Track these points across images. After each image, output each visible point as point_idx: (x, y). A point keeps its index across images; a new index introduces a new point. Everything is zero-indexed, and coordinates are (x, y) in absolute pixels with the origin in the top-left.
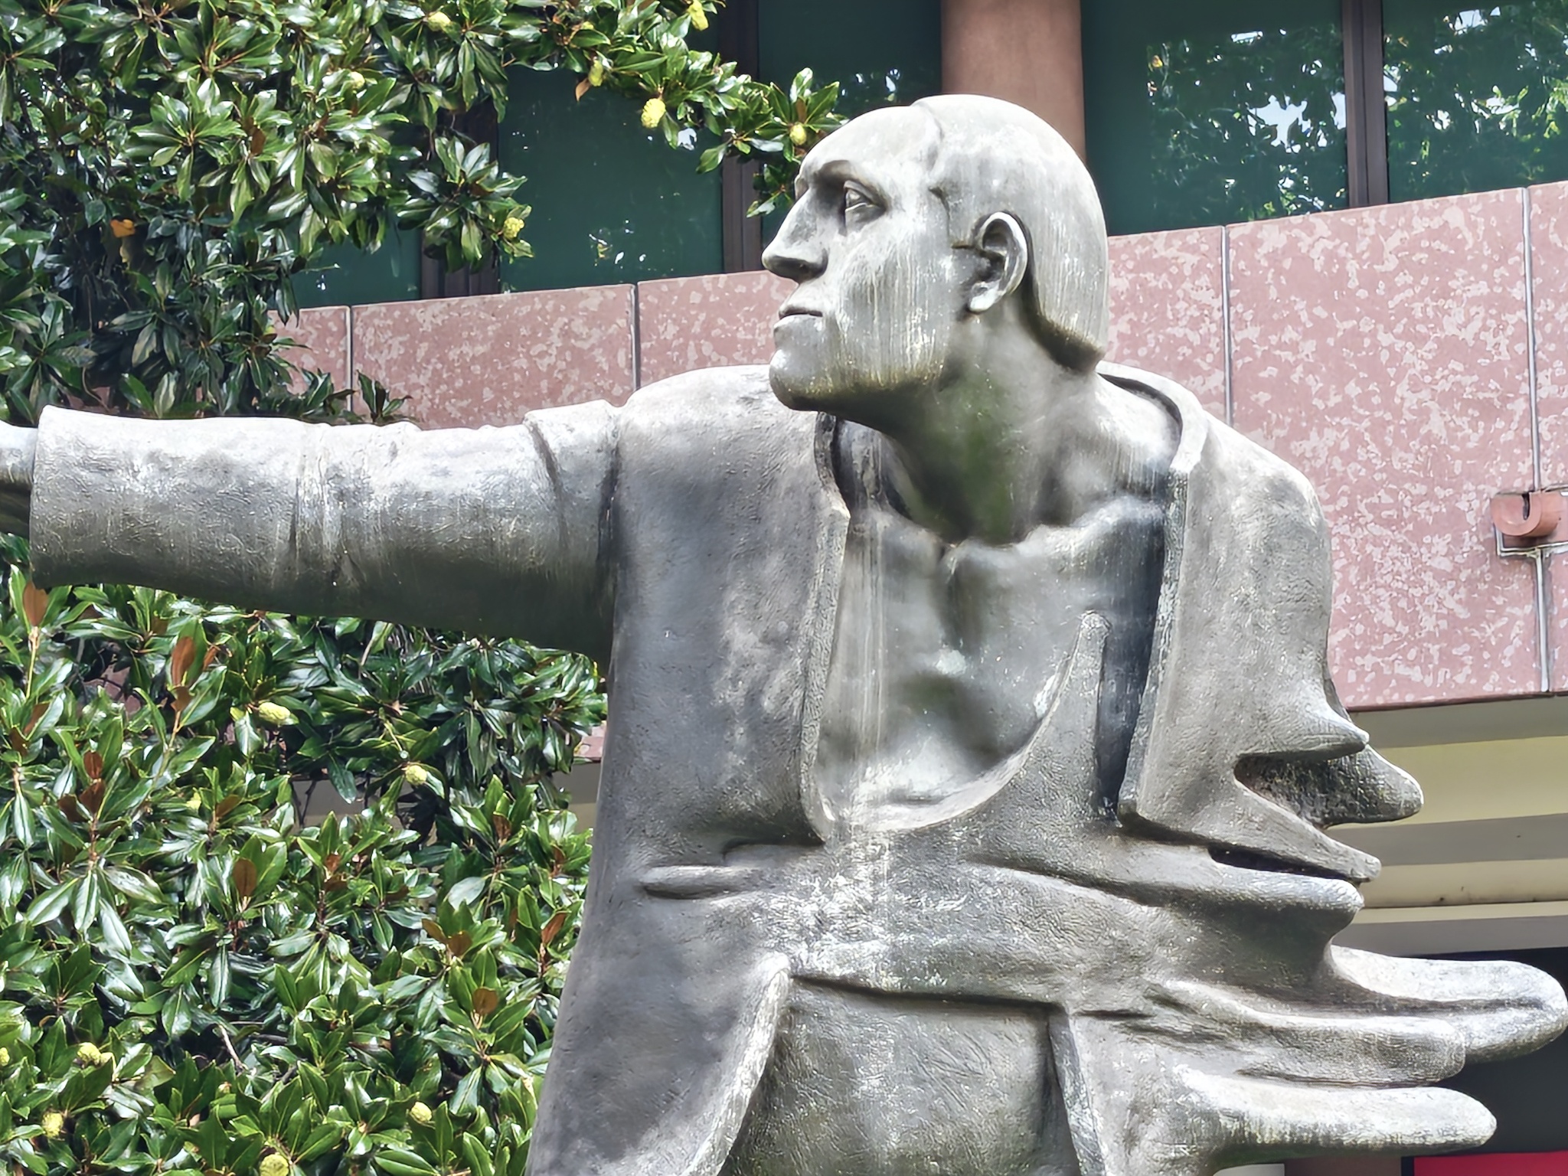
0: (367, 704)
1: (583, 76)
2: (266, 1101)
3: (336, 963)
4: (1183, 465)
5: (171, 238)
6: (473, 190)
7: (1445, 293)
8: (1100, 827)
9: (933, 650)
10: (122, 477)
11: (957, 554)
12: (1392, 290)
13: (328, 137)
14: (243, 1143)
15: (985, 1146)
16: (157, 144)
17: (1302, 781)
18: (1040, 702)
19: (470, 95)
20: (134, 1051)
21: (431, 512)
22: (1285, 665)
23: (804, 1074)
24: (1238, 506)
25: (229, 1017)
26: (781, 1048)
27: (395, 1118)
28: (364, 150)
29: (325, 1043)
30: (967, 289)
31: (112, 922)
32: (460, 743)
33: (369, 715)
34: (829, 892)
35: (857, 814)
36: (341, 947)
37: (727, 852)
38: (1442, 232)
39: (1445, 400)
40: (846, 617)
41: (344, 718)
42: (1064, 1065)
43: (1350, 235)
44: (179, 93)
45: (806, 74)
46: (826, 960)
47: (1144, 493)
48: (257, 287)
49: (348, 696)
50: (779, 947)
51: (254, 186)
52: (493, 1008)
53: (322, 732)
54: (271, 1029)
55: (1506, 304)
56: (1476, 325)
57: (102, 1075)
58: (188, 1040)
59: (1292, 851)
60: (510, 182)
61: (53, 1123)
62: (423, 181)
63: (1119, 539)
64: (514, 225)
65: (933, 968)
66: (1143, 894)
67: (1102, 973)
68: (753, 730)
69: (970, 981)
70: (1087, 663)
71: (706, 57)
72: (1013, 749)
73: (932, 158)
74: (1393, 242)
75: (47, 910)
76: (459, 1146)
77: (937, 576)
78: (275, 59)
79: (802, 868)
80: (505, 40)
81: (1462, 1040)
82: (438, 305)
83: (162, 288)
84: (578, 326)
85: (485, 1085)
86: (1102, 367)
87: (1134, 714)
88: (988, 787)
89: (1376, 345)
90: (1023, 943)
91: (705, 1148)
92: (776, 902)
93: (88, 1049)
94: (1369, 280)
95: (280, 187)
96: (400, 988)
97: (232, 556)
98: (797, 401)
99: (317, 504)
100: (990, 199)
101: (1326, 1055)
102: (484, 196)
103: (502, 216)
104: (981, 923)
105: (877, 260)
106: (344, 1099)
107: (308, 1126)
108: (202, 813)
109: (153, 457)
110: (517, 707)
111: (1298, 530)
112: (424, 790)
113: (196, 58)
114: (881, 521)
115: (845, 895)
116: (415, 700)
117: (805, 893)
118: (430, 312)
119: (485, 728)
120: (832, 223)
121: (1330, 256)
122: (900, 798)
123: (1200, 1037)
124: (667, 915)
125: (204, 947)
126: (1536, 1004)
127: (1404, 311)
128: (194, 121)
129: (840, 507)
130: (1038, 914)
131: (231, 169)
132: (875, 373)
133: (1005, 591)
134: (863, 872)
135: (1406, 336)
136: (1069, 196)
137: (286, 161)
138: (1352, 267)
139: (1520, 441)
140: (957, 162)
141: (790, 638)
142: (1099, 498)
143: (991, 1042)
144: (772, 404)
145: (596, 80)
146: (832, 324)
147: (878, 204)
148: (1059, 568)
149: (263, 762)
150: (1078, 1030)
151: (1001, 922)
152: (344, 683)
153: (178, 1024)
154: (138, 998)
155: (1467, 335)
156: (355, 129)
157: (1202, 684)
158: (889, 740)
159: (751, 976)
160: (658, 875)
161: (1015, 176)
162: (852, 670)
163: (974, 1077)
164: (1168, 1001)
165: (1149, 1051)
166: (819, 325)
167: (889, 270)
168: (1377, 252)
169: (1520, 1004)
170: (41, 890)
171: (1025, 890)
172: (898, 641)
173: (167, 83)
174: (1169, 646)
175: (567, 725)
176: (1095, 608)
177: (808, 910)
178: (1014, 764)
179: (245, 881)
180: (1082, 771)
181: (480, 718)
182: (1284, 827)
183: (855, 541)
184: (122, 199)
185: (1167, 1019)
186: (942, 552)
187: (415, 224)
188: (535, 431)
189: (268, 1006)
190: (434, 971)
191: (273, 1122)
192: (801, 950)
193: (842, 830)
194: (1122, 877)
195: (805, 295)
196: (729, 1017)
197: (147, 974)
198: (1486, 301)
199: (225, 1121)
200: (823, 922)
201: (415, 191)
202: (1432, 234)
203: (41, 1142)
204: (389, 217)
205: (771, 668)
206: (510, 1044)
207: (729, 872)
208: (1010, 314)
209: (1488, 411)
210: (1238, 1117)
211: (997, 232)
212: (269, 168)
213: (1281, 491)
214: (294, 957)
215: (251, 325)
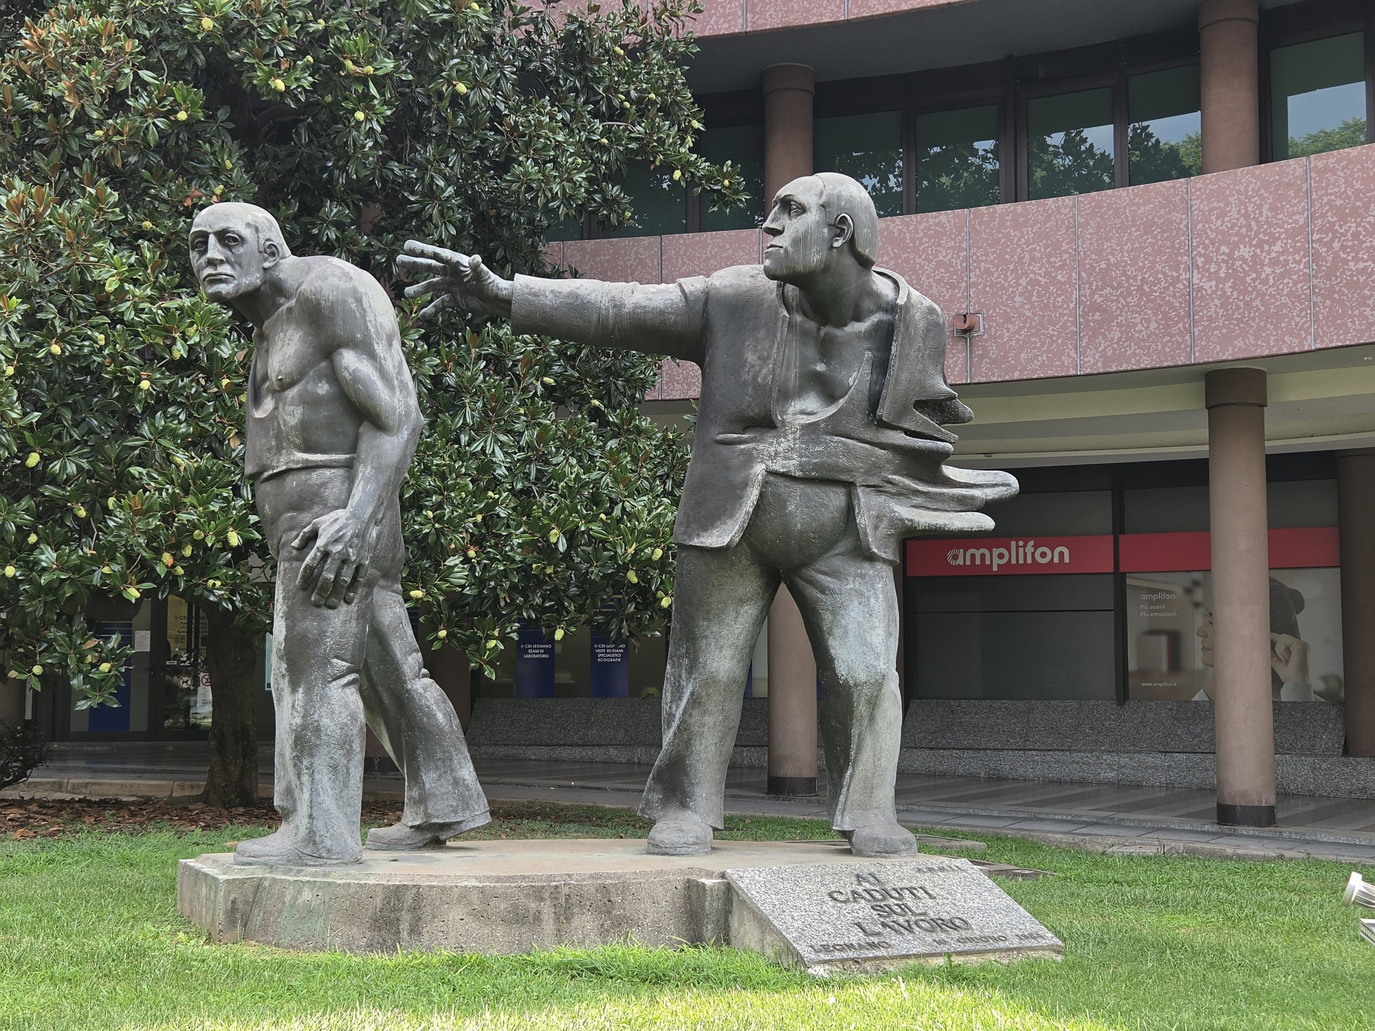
0: (579, 378)
1: (654, 162)
2: (551, 511)
3: (572, 466)
4: (901, 301)
5: (508, 216)
6: (615, 200)
7: (939, 245)
8: (869, 424)
9: (815, 363)
10: (542, 298)
11: (824, 330)
12: (921, 243)
13: (570, 180)
14: (544, 525)
15: (828, 529)
16: (513, 182)
17: (934, 409)
18: (851, 381)
19: (614, 168)
20: (505, 494)
21: (646, 313)
22: (931, 370)
23: (769, 504)
24: (918, 316)
25: (535, 484)
26: (762, 495)
27: (595, 518)
28: (580, 185)
29: (570, 493)
30: (832, 240)
31: (498, 452)
32: (609, 393)
33: (579, 383)
34: (779, 444)
35: (788, 418)
36: (573, 461)
37: (744, 431)
38: (939, 224)
39: (938, 282)
40: (787, 351)
41: (570, 383)
42: (856, 503)
43: (907, 224)
44: (520, 164)
45: (729, 162)
46: (778, 466)
47: (886, 311)
48: (535, 233)
49: (572, 376)
50: (762, 462)
51: (546, 196)
52: (627, 483)
53: (563, 388)
54: (550, 488)
55: (960, 249)
56: (950, 256)
57: (496, 503)
58: (521, 491)
59: (931, 433)
60: (628, 199)
61: (479, 518)
62: (597, 197)
63: (877, 326)
64: (628, 214)
65: (813, 470)
66: (882, 446)
67: (868, 473)
68: (754, 389)
69: (826, 474)
70: (866, 368)
71: (695, 156)
72: (842, 397)
73: (821, 193)
74: (922, 227)
75: (476, 447)
76: (619, 529)
77: (817, 338)
78: (552, 153)
79: (770, 437)
80: (627, 149)
81: (984, 497)
82: (593, 242)
83: (506, 233)
84: (641, 250)
85: (623, 508)
86: (874, 268)
87: (882, 385)
88: (832, 410)
89: (915, 262)
90: (843, 461)
91: (737, 528)
92: (761, 447)
93: (490, 494)
94: (913, 240)
95: (555, 197)
96: (595, 475)
97: (578, 326)
98: (772, 276)
99: (607, 309)
100: (841, 209)
101: (939, 501)
102: (619, 203)
103: (624, 211)
104: (830, 455)
105: (802, 229)
106: (577, 512)
107: (566, 520)
108: (525, 415)
109: (552, 292)
110: (627, 381)
111: (937, 324)
112: (597, 408)
113: (525, 152)
114: (799, 318)
115: (784, 445)
116: (595, 378)
117: (771, 444)
118: (589, 244)
119: (617, 388)
120: (786, 216)
121: (900, 231)
122: (803, 412)
123: (899, 494)
124: (724, 450)
125: (527, 461)
126: (1009, 485)
127: (925, 251)
128: (526, 173)
129: (786, 313)
130: (848, 452)
131: (538, 191)
132: (801, 268)
133: (840, 343)
134: (790, 437)
135: (925, 260)
136: (867, 207)
137: (556, 188)
138: (908, 235)
139: (963, 297)
140: (829, 196)
141: (769, 357)
142: (872, 313)
143: (831, 494)
144: (763, 278)
145: (658, 163)
146: (786, 250)
147: (802, 209)
148: (858, 335)
149: (543, 397)
150: (860, 490)
151: (836, 455)
152: (570, 371)
153: (519, 486)
154: (506, 477)
155: (946, 260)
156: (579, 177)
157: (904, 376)
158: (799, 393)
159: (753, 471)
160: (721, 437)
161: (850, 200)
162: (788, 369)
163: (826, 506)
164: (890, 482)
165: (882, 498)
166: (782, 251)
167: (806, 232)
168: (916, 230)
169: (1003, 485)
170: (474, 440)
171: (844, 444)
172: (804, 361)
173: (516, 160)
174: (894, 362)
175: (644, 387)
176: (869, 349)
177: (772, 449)
178: (842, 401)
179: (542, 438)
180: (865, 404)
181: (615, 384)
182: (929, 424)
183: (791, 325)
184: (492, 202)
185: (889, 488)
186: (819, 330)
187: (595, 212)
188: (680, 285)
189: (549, 480)
190: (606, 470)
191: (554, 519)
192: (770, 463)
193: (783, 421)
194: (876, 440)
195: (777, 241)
196: (745, 485)
197: (508, 469)
198: (953, 248)
199: (539, 518)
200: (777, 454)
201: (595, 201)
202: (936, 224)
203: (475, 524)
204: (586, 210)
205: (762, 367)
206: (631, 495)
207: (746, 436)
208: (846, 249)
209: (952, 286)
210: (911, 520)
211: (843, 220)
212: (551, 190)
213: (931, 311)
214: (558, 464)
215: (534, 246)
